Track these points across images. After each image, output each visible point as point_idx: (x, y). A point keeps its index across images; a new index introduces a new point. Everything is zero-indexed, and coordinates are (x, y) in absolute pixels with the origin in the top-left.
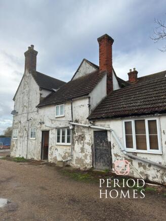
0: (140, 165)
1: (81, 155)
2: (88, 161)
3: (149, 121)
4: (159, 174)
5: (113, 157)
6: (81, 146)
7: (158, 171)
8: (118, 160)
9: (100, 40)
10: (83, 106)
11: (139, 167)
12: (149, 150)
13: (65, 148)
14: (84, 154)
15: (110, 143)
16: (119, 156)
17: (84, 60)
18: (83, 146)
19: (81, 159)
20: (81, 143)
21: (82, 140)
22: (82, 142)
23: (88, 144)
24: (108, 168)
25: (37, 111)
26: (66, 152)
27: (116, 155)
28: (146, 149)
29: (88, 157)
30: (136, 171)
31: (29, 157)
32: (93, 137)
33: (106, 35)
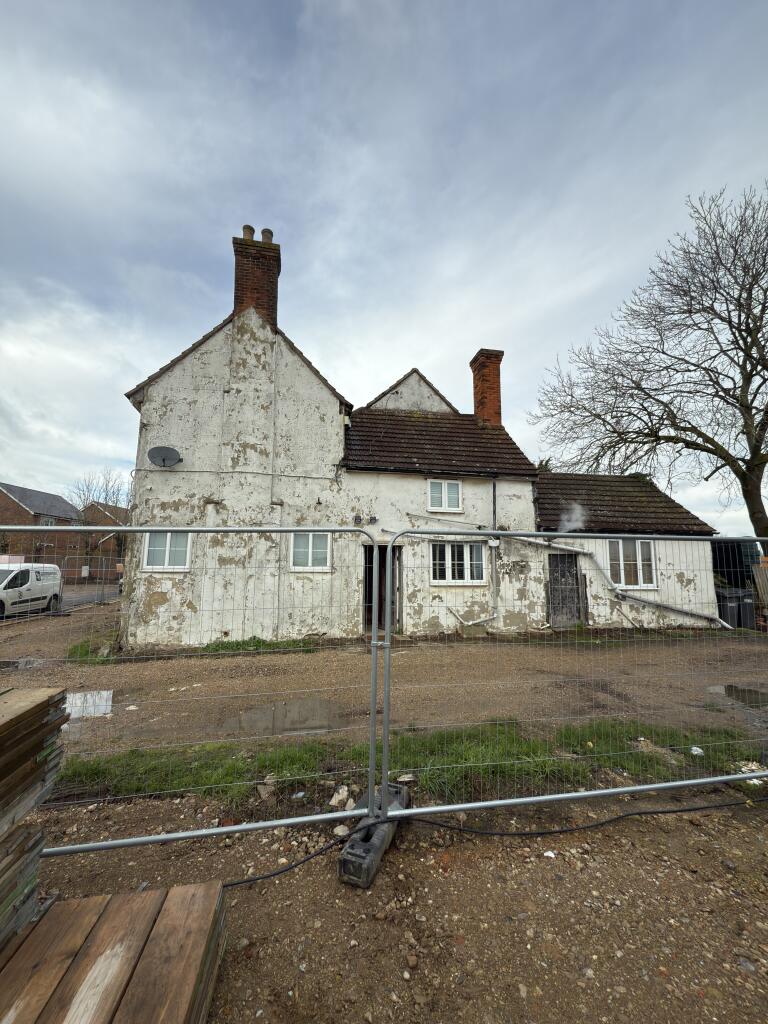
0: (631, 607)
1: (519, 606)
2: (539, 614)
4: (654, 617)
5: (591, 601)
6: (518, 585)
7: (654, 613)
8: (598, 604)
10: (519, 497)
11: (631, 611)
12: (642, 585)
13: (468, 593)
14: (527, 602)
15: (585, 576)
16: (600, 598)
17: (415, 371)
18: (525, 585)
19: (519, 612)
20: (519, 580)
21: (522, 572)
22: (522, 576)
23: (537, 580)
24: (577, 622)
25: (336, 480)
26: (473, 603)
27: (596, 597)
28: (637, 584)
29: (538, 609)
30: (626, 617)
32: (547, 567)
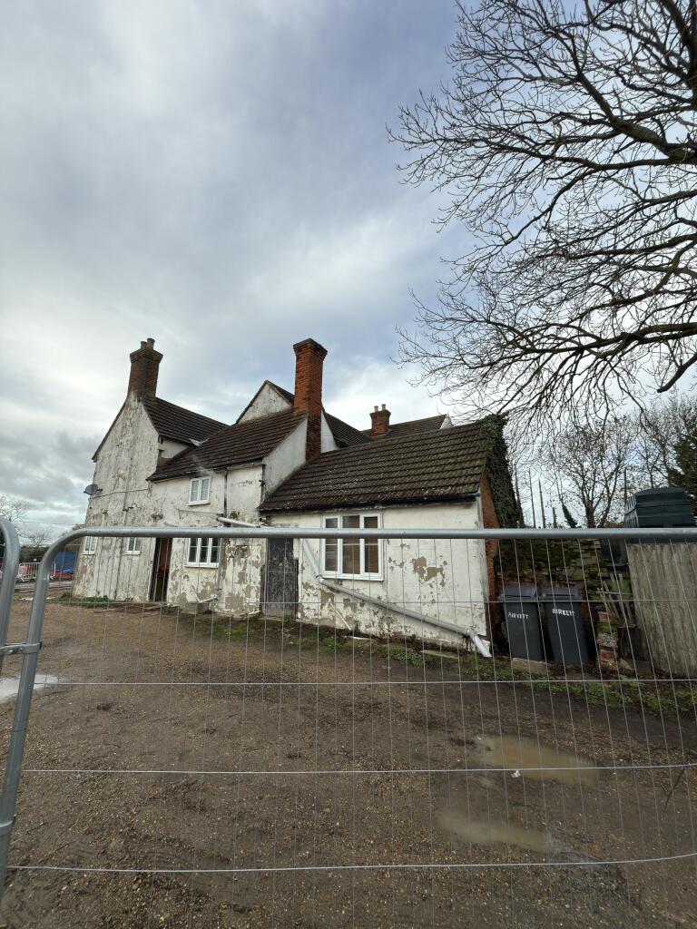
0: (347, 603)
1: (239, 589)
2: (254, 599)
3: (366, 518)
4: (376, 619)
5: (301, 590)
6: (239, 569)
7: (375, 614)
8: (309, 595)
9: (299, 348)
10: (251, 483)
11: (346, 606)
12: (363, 575)
13: (205, 573)
14: (244, 586)
15: (297, 561)
16: (312, 587)
17: (266, 383)
18: (244, 569)
19: (238, 596)
20: (240, 564)
21: (243, 556)
22: (243, 560)
23: (255, 564)
24: (289, 613)
25: (150, 490)
26: (208, 583)
27: (307, 586)
28: (358, 572)
29: (253, 593)
30: (340, 616)
31: (122, 596)
32: (265, 551)
33: (311, 341)
